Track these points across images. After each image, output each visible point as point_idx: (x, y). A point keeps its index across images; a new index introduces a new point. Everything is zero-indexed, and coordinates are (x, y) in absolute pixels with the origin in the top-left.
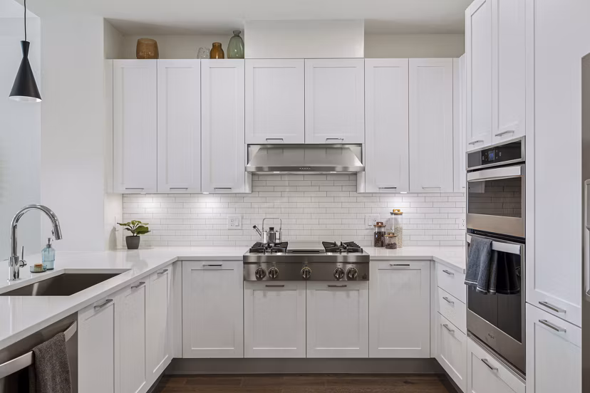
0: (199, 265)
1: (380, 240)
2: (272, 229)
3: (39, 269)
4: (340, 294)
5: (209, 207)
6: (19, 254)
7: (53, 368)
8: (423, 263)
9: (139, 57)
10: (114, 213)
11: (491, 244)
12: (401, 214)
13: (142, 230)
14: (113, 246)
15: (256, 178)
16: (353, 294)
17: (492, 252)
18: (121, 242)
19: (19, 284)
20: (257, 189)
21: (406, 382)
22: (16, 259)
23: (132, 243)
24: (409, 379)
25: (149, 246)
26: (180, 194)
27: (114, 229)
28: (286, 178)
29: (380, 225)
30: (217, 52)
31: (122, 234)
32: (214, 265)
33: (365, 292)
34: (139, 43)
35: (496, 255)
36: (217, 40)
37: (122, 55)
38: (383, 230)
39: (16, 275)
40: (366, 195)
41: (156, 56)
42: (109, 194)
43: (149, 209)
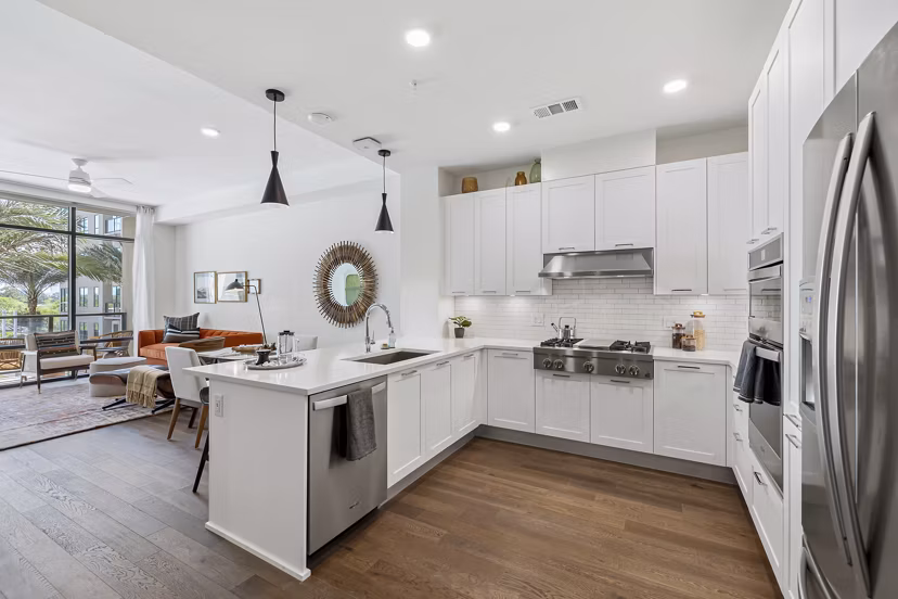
0: (500, 353)
1: (678, 341)
2: (567, 327)
3: (385, 347)
4: (624, 389)
5: (517, 306)
6: (370, 335)
7: (361, 409)
8: (720, 367)
9: (464, 192)
10: (447, 310)
11: (755, 350)
12: (703, 316)
13: (467, 324)
14: (446, 335)
15: (555, 282)
16: (637, 390)
17: (756, 359)
18: (452, 333)
19: (369, 355)
20: (558, 291)
21: (694, 486)
22: (368, 339)
23: (459, 334)
24: (700, 484)
25: (472, 336)
26: (491, 296)
27: (447, 323)
28: (583, 282)
29: (678, 327)
30: (521, 179)
31: (453, 327)
32: (511, 354)
33: (649, 390)
34: (464, 182)
35: (762, 363)
36: (521, 170)
37: (453, 192)
38: (682, 332)
39: (368, 350)
40: (663, 297)
41: (476, 189)
42: (443, 296)
43: (472, 308)
